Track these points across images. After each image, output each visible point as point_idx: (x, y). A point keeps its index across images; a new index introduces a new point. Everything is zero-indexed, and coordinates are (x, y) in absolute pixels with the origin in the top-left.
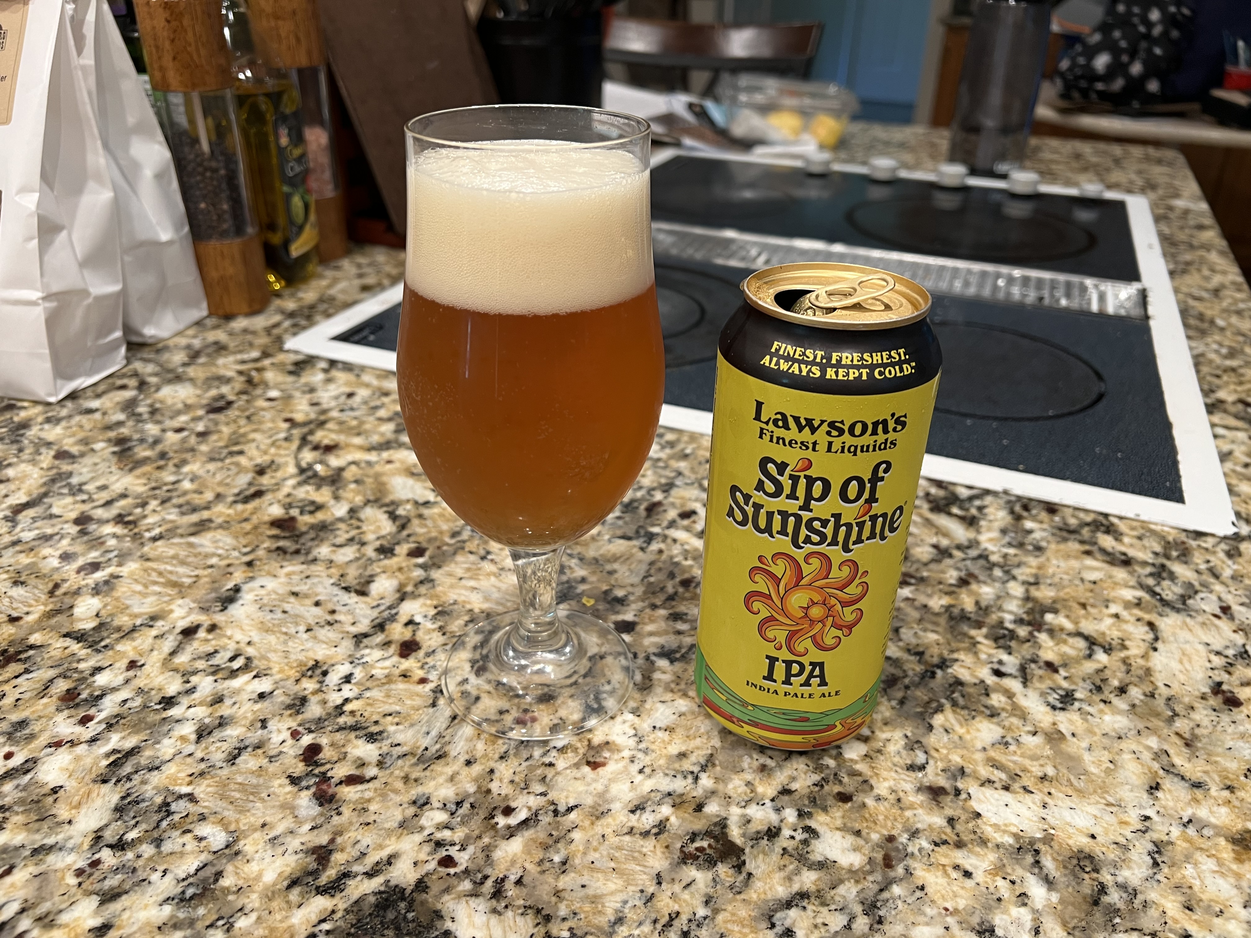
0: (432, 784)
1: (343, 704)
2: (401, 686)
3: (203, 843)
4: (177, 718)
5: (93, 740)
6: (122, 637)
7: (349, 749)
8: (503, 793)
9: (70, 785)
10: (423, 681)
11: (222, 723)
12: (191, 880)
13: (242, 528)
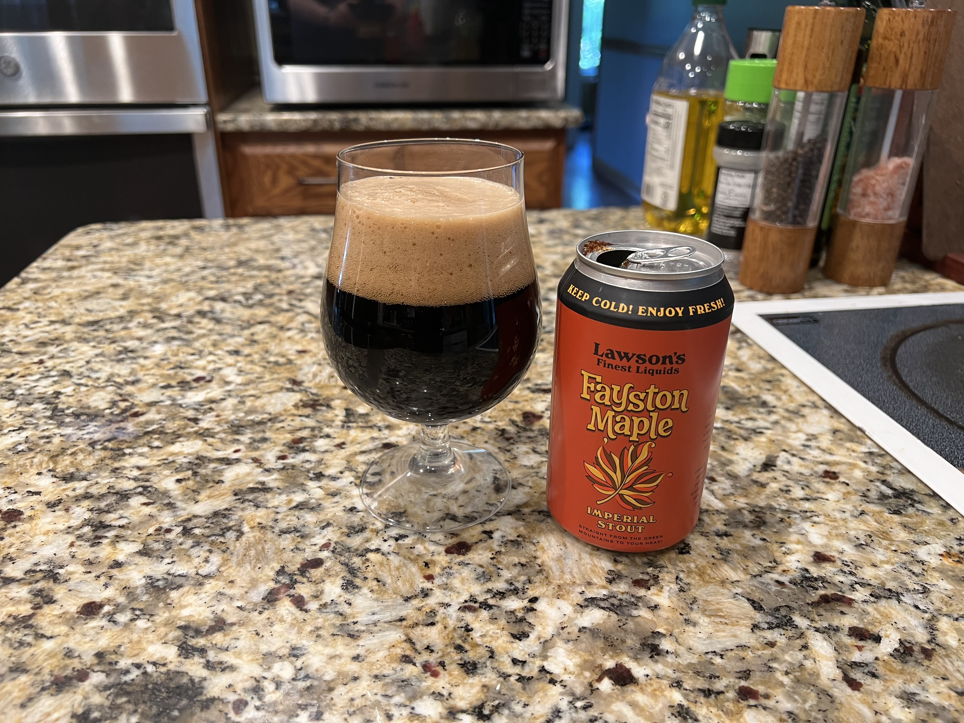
0: (319, 647)
1: (372, 551)
2: (414, 569)
3: (202, 564)
4: (307, 488)
5: (268, 470)
6: (362, 427)
7: (328, 581)
8: (336, 700)
9: (227, 485)
10: (430, 578)
11: (315, 508)
12: (170, 577)
13: (506, 406)
